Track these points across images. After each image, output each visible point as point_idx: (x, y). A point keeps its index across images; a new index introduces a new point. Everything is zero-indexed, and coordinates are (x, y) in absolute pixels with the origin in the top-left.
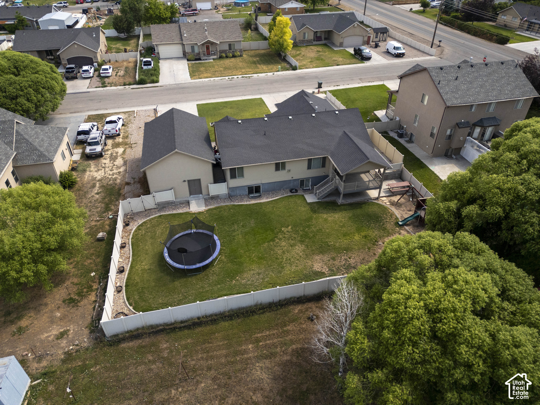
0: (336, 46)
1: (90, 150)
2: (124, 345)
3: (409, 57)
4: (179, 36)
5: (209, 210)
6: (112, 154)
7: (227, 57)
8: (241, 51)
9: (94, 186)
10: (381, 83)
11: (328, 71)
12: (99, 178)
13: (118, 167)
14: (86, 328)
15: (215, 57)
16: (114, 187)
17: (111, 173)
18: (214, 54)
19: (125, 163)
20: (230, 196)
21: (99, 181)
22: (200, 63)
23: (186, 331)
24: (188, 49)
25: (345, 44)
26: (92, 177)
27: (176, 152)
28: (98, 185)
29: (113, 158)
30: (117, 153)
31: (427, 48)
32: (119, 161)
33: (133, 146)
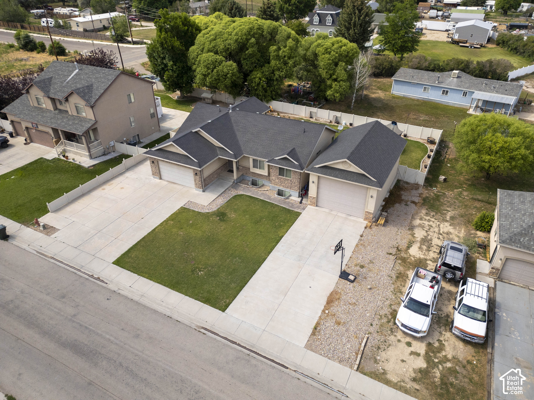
6: (428, 250)
9: (452, 218)
12: (447, 224)
13: (422, 227)
17: (431, 223)
19: (412, 228)
21: (447, 221)
26: (455, 228)
28: (448, 218)
29: (426, 241)
30: (420, 248)
32: (419, 234)
33: (394, 251)
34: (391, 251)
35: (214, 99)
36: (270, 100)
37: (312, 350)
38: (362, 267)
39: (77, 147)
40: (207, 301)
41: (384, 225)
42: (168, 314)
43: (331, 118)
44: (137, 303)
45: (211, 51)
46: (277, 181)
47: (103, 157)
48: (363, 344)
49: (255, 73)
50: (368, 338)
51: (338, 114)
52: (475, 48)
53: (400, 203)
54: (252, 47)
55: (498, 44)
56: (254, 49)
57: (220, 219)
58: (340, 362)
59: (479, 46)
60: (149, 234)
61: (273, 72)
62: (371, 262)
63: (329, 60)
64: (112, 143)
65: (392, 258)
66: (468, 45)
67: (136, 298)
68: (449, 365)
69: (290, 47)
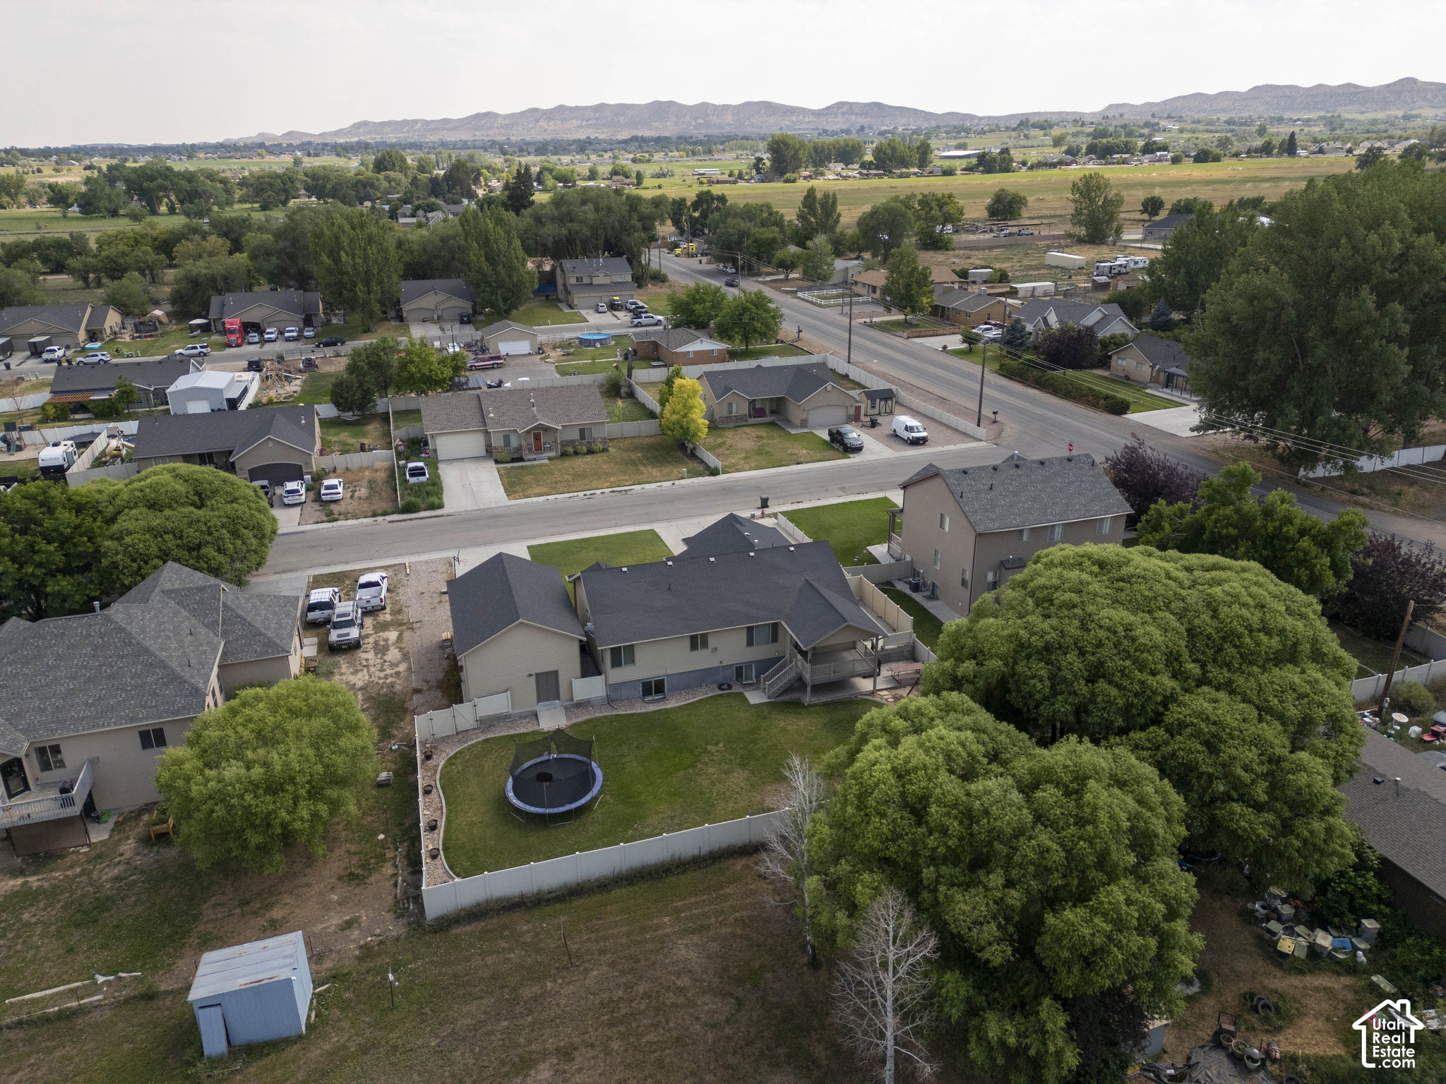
0: (795, 426)
1: (339, 636)
2: (456, 931)
3: (937, 444)
4: (478, 417)
5: (575, 725)
6: (376, 643)
7: (576, 453)
8: (604, 441)
10: (880, 495)
11: (779, 475)
12: (360, 684)
13: (393, 665)
14: (388, 911)
15: (552, 454)
16: (391, 698)
17: (382, 675)
18: (550, 449)
19: (406, 657)
20: (609, 701)
21: (361, 689)
22: (522, 467)
23: (558, 906)
24: (497, 442)
25: (810, 422)
27: (521, 623)
29: (381, 649)
31: (970, 426)
32: (393, 654)
33: (415, 626)
53: (439, 681)
62: (434, 609)
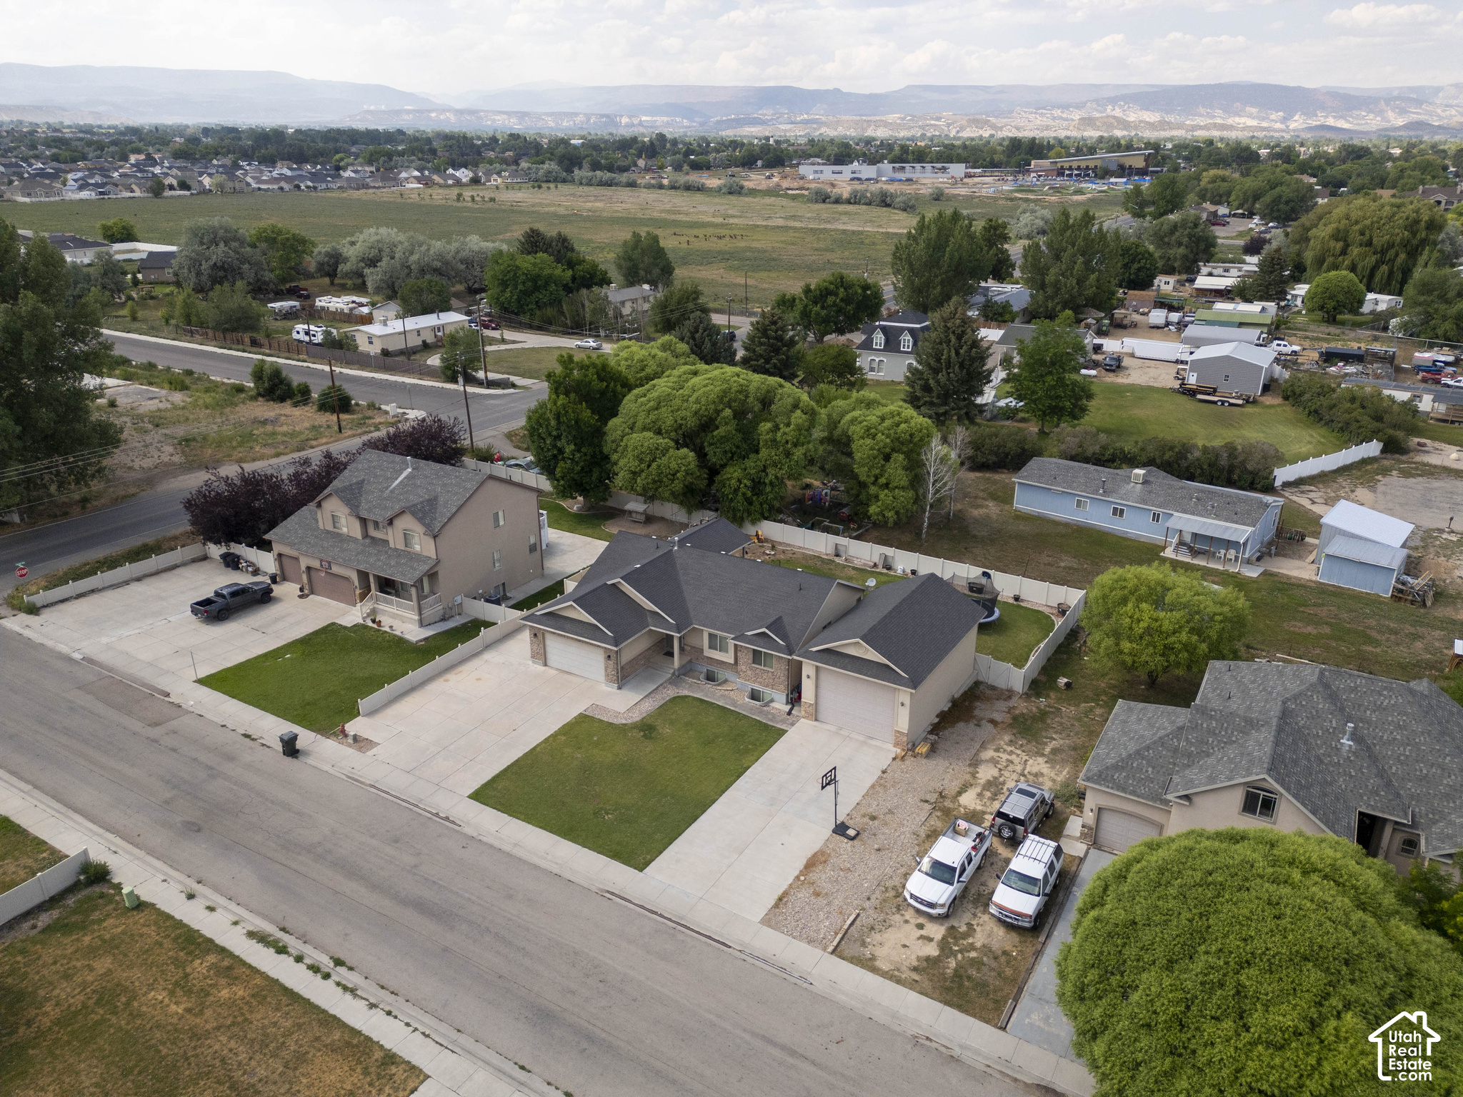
6: (993, 799)
9: (1055, 751)
12: (1041, 760)
13: (994, 762)
16: (1020, 733)
17: (1014, 757)
19: (975, 763)
21: (1043, 755)
26: (1053, 768)
28: (1048, 750)
29: (994, 785)
30: (980, 795)
32: (986, 773)
33: (933, 797)
34: (928, 798)
35: (650, 512)
36: (759, 520)
37: (770, 926)
38: (873, 818)
39: (399, 605)
40: (616, 856)
41: (927, 756)
42: (556, 870)
43: (876, 559)
44: (509, 855)
45: (649, 430)
46: (749, 673)
47: (441, 624)
48: (849, 922)
49: (729, 469)
50: (858, 915)
51: (889, 551)
52: (1231, 405)
53: (967, 721)
54: (726, 424)
55: (1286, 398)
56: (729, 428)
57: (645, 736)
58: (809, 943)
59: (1240, 402)
60: (526, 755)
61: (764, 469)
62: (890, 812)
63: (872, 449)
64: (458, 599)
65: (927, 807)
66: (1215, 399)
67: (507, 848)
68: (973, 954)
69: (797, 425)
